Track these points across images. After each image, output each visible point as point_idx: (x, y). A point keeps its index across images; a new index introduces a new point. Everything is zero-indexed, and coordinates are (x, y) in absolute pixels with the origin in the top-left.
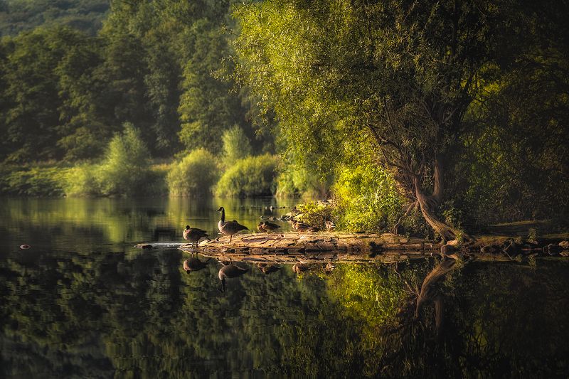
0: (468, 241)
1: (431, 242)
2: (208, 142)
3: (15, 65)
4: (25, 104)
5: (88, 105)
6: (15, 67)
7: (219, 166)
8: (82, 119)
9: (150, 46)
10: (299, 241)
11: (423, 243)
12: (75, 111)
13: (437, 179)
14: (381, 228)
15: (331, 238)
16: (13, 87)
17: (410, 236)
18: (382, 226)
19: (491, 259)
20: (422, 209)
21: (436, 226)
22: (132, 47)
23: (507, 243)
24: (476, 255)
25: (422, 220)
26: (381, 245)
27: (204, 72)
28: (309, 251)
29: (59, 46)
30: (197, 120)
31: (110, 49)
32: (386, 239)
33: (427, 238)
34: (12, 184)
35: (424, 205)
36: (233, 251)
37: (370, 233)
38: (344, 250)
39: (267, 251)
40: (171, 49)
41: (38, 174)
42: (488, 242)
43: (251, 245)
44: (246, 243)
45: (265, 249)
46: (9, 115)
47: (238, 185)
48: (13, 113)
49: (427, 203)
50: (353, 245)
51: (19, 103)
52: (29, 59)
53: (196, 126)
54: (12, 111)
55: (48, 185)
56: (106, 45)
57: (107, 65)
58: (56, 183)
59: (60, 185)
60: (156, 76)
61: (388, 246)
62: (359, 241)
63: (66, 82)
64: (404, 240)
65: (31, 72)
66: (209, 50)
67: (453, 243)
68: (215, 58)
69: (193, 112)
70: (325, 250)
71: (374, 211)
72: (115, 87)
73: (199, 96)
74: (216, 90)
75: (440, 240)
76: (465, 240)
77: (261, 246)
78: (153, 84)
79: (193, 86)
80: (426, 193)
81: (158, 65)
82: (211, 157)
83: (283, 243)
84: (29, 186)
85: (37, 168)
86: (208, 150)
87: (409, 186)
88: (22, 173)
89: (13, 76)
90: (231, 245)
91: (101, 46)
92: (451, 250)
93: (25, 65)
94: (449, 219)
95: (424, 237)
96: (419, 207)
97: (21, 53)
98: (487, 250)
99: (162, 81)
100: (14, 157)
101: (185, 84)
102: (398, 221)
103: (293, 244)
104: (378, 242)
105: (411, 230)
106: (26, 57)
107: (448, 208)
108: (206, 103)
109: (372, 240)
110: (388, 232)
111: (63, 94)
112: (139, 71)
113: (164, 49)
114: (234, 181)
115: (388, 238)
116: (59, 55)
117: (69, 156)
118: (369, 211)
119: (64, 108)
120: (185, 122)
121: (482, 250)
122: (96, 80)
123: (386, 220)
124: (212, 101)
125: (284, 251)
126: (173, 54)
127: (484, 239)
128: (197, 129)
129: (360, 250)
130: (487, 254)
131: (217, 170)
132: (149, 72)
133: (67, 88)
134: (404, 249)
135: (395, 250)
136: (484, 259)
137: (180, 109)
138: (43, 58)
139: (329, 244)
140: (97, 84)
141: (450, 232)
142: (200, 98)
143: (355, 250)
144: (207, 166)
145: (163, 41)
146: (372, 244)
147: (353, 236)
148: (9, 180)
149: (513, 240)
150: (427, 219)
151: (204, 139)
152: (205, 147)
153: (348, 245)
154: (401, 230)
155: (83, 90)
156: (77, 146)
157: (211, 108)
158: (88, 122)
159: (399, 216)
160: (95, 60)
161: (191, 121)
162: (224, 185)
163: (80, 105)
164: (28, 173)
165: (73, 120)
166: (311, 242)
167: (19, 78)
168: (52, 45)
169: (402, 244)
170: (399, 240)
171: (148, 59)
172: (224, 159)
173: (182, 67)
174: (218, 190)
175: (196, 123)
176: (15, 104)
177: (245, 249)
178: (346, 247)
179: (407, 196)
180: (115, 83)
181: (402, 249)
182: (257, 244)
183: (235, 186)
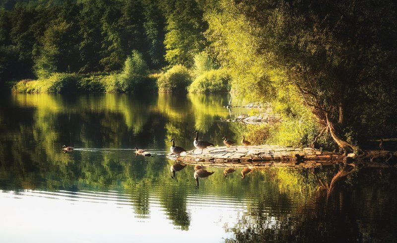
0: (362, 153)
1: (337, 154)
2: (184, 61)
3: (83, 16)
4: (88, 39)
5: (117, 39)
6: (83, 18)
7: (192, 75)
8: (114, 47)
9: (147, 6)
10: (249, 154)
11: (332, 154)
12: (111, 43)
13: (341, 113)
14: (303, 144)
15: (270, 151)
16: (82, 29)
17: (323, 150)
18: (304, 143)
19: (377, 166)
20: (331, 132)
21: (340, 143)
22: (136, 6)
23: (389, 156)
24: (367, 163)
25: (331, 139)
26: (303, 156)
27: (181, 21)
28: (255, 161)
29: (103, 5)
30: (177, 48)
31: (126, 7)
32: (307, 152)
33: (334, 151)
34: (82, 85)
35: (332, 130)
36: (204, 161)
37: (296, 148)
38: (278, 160)
39: (226, 161)
40: (159, 8)
41: (93, 79)
42: (376, 155)
43: (215, 156)
44: (212, 155)
45: (225, 159)
46: (80, 46)
47: (204, 86)
48: (82, 44)
49: (334, 127)
50: (284, 156)
51: (84, 39)
52: (89, 13)
53: (176, 52)
54: (82, 43)
55: (98, 85)
56: (124, 5)
57: (125, 17)
58: (102, 84)
59: (103, 86)
60: (150, 23)
61: (308, 157)
62: (288, 154)
63: (106, 27)
64: (318, 153)
65: (90, 21)
66: (184, 8)
67: (351, 155)
68: (189, 13)
69: (174, 44)
70: (265, 160)
71: (299, 132)
72: (128, 30)
73: (178, 34)
74: (189, 31)
75: (343, 152)
76: (359, 153)
77: (222, 157)
78: (149, 28)
79: (174, 29)
80: (334, 121)
81: (151, 17)
82: (186, 70)
83: (237, 156)
84: (90, 86)
85: (93, 76)
86: (185, 66)
87: (322, 117)
88: (87, 79)
89: (82, 23)
90: (202, 156)
91: (122, 6)
92: (350, 160)
93: (87, 17)
94: (349, 139)
95: (332, 151)
96: (329, 131)
97: (86, 10)
98: (374, 160)
99: (154, 26)
100: (82, 69)
101: (169, 28)
102: (314, 139)
103: (244, 156)
104: (301, 154)
105: (323, 146)
106: (88, 12)
107: (348, 131)
108: (183, 38)
109: (297, 153)
110: (308, 147)
111: (104, 34)
112: (140, 20)
113: (155, 8)
114: (202, 84)
115: (308, 152)
116: (103, 11)
117: (107, 69)
118: (295, 132)
119: (104, 42)
120: (169, 49)
121: (371, 160)
122: (120, 26)
123: (307, 139)
124: (187, 37)
125: (238, 161)
126: (160, 10)
127: (372, 152)
128: (177, 53)
129: (289, 159)
130: (375, 163)
131: (190, 77)
132: (146, 21)
133: (106, 30)
134: (319, 159)
135: (313, 159)
136: (372, 166)
137: (165, 42)
138: (96, 12)
139: (268, 156)
140: (120, 28)
141: (349, 147)
142: (179, 36)
143: (286, 159)
144: (184, 75)
145: (155, 3)
146: (297, 156)
147: (284, 150)
148: (81, 83)
149: (392, 154)
150: (335, 139)
151: (181, 59)
152: (182, 64)
153: (281, 156)
154: (317, 146)
155: (114, 30)
156: (111, 63)
157: (186, 41)
158: (117, 48)
159: (315, 136)
160: (119, 14)
161: (173, 49)
162: (195, 86)
163: (113, 39)
164: (89, 79)
165: (109, 48)
166: (256, 154)
167: (85, 24)
168: (100, 5)
169: (317, 155)
170: (315, 153)
171: (145, 13)
172: (194, 71)
173: (167, 18)
174: (191, 89)
175: (176, 50)
176: (83, 39)
177: (211, 159)
178: (279, 158)
179: (321, 123)
180: (128, 27)
181: (317, 159)
182: (220, 156)
183: (203, 86)
